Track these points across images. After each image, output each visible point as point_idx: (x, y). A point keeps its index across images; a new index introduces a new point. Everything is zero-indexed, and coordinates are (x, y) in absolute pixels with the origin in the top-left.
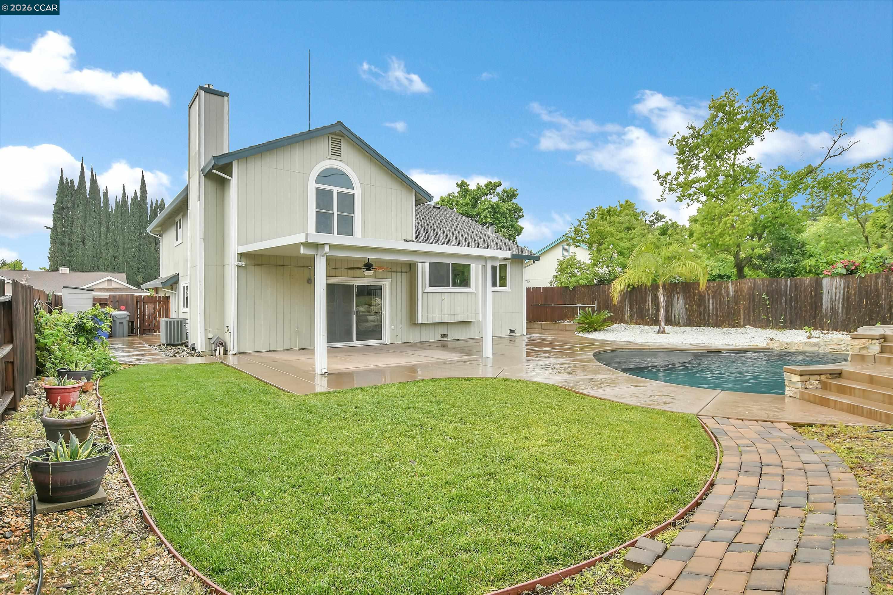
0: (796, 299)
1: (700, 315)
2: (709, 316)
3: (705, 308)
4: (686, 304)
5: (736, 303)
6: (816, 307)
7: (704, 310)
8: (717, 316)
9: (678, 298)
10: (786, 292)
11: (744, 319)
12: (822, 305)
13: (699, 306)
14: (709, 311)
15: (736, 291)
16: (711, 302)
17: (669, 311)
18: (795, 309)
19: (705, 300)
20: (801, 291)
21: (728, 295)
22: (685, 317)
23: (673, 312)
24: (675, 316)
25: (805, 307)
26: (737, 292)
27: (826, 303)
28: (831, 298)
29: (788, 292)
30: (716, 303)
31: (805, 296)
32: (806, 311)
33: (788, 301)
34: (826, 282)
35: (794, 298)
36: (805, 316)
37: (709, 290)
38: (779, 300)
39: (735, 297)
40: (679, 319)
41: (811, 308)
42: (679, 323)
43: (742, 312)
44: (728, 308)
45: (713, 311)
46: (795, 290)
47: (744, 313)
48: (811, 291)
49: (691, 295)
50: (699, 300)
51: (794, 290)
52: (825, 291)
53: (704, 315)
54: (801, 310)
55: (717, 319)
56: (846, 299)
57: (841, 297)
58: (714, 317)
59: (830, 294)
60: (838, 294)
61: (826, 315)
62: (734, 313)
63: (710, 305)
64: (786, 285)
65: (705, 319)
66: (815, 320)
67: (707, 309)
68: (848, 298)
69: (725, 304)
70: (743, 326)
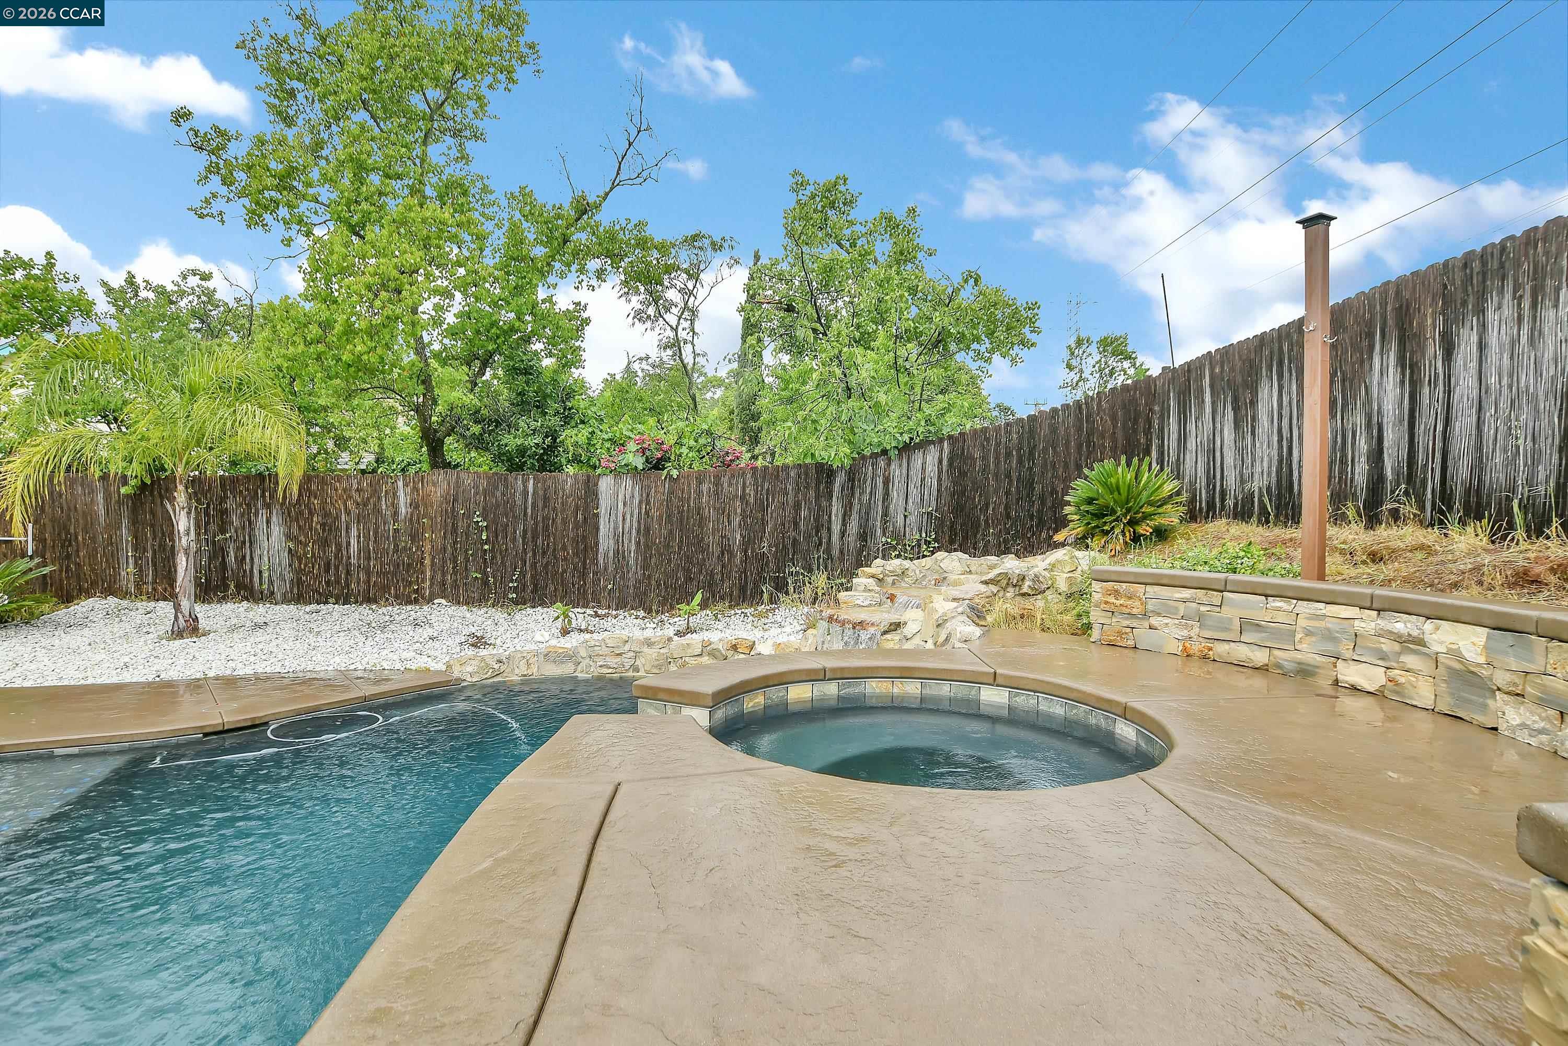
0: (546, 528)
1: (327, 571)
2: (348, 573)
3: (339, 549)
4: (289, 537)
5: (414, 538)
6: (586, 550)
7: (336, 557)
8: (368, 573)
9: (269, 522)
10: (526, 509)
11: (432, 580)
12: (597, 544)
13: (325, 543)
14: (349, 558)
15: (414, 505)
16: (354, 532)
17: (244, 557)
18: (544, 553)
19: (338, 529)
20: (554, 509)
21: (396, 514)
22: (288, 576)
23: (256, 560)
24: (260, 572)
25: (564, 548)
26: (417, 507)
27: (605, 543)
28: (616, 528)
29: (529, 511)
30: (367, 538)
31: (564, 522)
32: (565, 559)
33: (529, 535)
34: (605, 485)
35: (540, 528)
36: (565, 571)
37: (350, 497)
38: (510, 529)
39: (411, 519)
40: (271, 582)
41: (576, 554)
42: (272, 593)
43: (427, 562)
44: (396, 550)
45: (359, 558)
46: (545, 506)
47: (433, 564)
48: (577, 508)
49: (301, 513)
50: (323, 525)
51: (540, 504)
52: (603, 510)
53: (337, 568)
54: (555, 557)
55: (369, 582)
56: (645, 531)
57: (635, 525)
58: (361, 575)
59: (613, 516)
60: (628, 517)
61: (606, 569)
62: (408, 565)
63: (352, 541)
64: (525, 492)
65: (338, 582)
66: (585, 583)
67: (345, 553)
68: (647, 530)
69: (388, 538)
70: (431, 600)
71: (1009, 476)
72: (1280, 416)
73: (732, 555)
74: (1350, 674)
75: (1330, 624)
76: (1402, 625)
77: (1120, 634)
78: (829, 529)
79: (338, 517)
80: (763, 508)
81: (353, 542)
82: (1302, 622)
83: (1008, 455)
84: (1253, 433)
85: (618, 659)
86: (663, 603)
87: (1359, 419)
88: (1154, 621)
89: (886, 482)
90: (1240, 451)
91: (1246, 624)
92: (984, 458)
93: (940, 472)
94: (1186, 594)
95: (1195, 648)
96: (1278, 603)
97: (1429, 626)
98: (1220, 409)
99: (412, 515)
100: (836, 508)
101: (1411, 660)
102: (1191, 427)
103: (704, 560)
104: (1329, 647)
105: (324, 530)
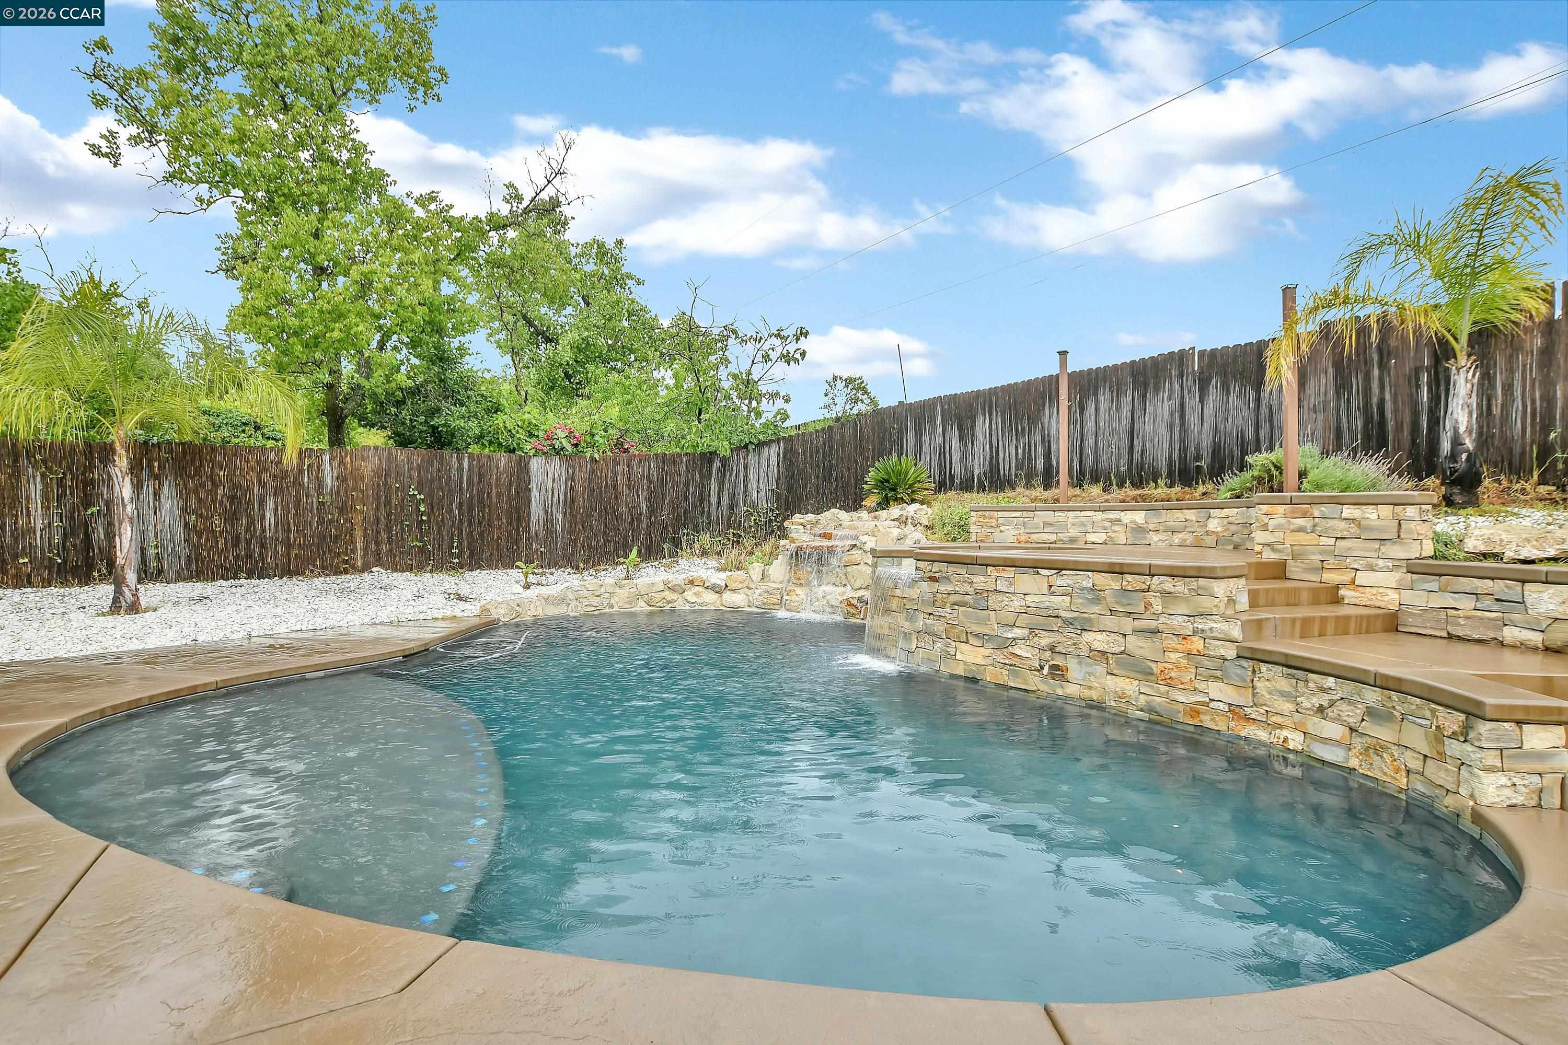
0: (481, 502)
1: (236, 545)
2: (263, 546)
3: (251, 522)
4: (185, 510)
5: (342, 510)
6: (519, 519)
7: (248, 530)
8: (289, 546)
9: (157, 494)
10: (461, 483)
11: (365, 549)
12: (529, 514)
13: (232, 517)
14: (264, 531)
15: (341, 478)
16: (270, 504)
18: (480, 523)
19: (250, 502)
20: (490, 485)
21: (320, 486)
22: (184, 552)
25: (499, 518)
26: (344, 480)
27: (536, 511)
28: (545, 501)
29: (465, 485)
30: (286, 509)
31: (499, 495)
32: (500, 528)
33: (465, 507)
34: (536, 465)
35: (475, 501)
36: (499, 538)
37: (265, 469)
38: (446, 502)
39: (338, 493)
40: (159, 558)
41: (510, 523)
42: (160, 571)
43: (358, 533)
44: (321, 522)
45: (276, 531)
46: (480, 481)
47: (365, 535)
48: (510, 484)
49: (202, 485)
50: (232, 499)
51: (476, 480)
52: (533, 485)
53: (248, 543)
54: (490, 526)
55: (289, 554)
56: (570, 502)
57: (562, 498)
58: (279, 548)
59: (543, 491)
60: (556, 492)
61: (537, 534)
62: (336, 536)
63: (267, 515)
64: (461, 468)
65: (249, 556)
66: (518, 547)
67: (258, 526)
68: (573, 501)
69: (311, 511)
70: (366, 568)
71: (818, 466)
72: (991, 435)
73: (640, 521)
74: (1091, 538)
75: (1083, 519)
76: (1112, 515)
77: (986, 536)
78: (709, 501)
79: (249, 489)
80: (663, 484)
81: (269, 515)
82: (1070, 520)
83: (817, 452)
84: (973, 444)
85: (598, 599)
88: (1002, 528)
89: (746, 468)
90: (964, 453)
91: (1046, 524)
92: (804, 453)
93: (778, 461)
94: (1018, 514)
95: (1023, 538)
96: (1060, 514)
97: (1123, 514)
98: (948, 429)
99: (339, 487)
100: (714, 486)
101: (1116, 528)
102: (926, 438)
103: (619, 525)
104: (1083, 529)
105: (232, 503)
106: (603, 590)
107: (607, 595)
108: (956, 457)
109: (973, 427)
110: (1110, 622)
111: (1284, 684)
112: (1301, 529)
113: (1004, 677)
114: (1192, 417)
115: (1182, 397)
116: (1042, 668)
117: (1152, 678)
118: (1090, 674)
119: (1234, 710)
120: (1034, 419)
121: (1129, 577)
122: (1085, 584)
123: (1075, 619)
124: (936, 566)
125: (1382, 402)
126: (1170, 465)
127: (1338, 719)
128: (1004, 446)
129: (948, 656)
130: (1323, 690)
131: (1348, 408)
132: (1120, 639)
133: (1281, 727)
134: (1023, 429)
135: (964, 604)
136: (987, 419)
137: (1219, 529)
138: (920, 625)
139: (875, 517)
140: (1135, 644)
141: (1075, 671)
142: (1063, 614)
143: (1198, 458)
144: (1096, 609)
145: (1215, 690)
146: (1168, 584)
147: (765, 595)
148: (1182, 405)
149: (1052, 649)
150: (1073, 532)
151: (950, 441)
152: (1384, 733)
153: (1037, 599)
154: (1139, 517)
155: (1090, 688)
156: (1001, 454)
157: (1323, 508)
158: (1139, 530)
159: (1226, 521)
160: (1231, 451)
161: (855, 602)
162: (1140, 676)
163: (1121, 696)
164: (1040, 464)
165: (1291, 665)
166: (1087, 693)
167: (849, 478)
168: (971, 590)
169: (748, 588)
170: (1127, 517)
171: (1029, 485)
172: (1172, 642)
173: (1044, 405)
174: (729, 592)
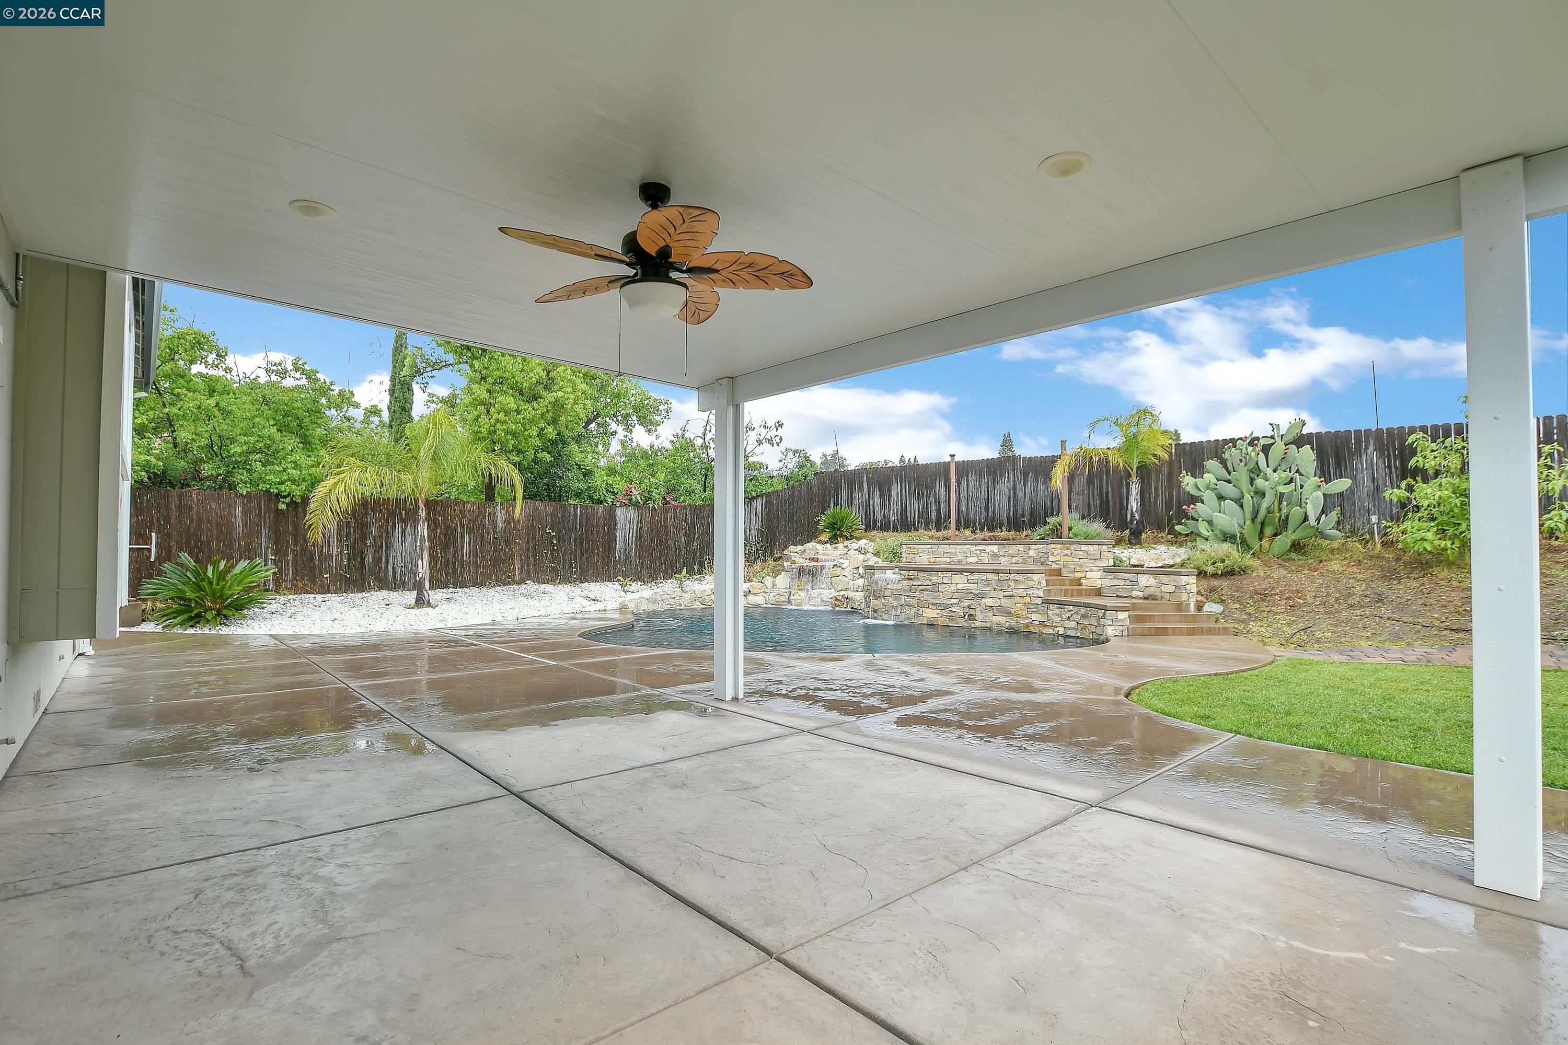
0: (587, 537)
1: (447, 565)
2: (462, 566)
3: (456, 551)
5: (507, 543)
6: (609, 549)
7: (454, 556)
8: (477, 567)
9: (403, 532)
10: (576, 525)
11: (521, 569)
12: (615, 545)
13: (445, 547)
14: (463, 556)
15: (507, 522)
16: (467, 539)
17: (381, 558)
18: (587, 551)
19: (455, 537)
20: (593, 526)
21: (495, 526)
23: (391, 560)
24: (394, 568)
25: (598, 548)
26: (509, 523)
27: (619, 544)
28: (625, 536)
29: (578, 526)
30: (476, 542)
31: (598, 533)
32: (598, 554)
33: (578, 541)
34: (619, 512)
35: (584, 536)
36: (598, 561)
37: (464, 516)
38: (567, 537)
39: (505, 531)
40: (403, 575)
41: (604, 550)
42: (404, 583)
43: (517, 558)
44: (495, 551)
45: (470, 557)
46: (587, 524)
47: (521, 560)
48: (604, 526)
50: (445, 535)
51: (584, 523)
52: (618, 526)
53: (454, 565)
54: (593, 553)
55: (477, 572)
56: (639, 537)
57: (635, 535)
58: (471, 568)
59: (624, 530)
60: (631, 530)
61: (620, 559)
62: (504, 560)
63: (465, 545)
64: (576, 514)
65: (454, 573)
66: (609, 568)
67: (460, 553)
68: (641, 537)
69: (490, 543)
70: (521, 582)
71: (785, 512)
72: (901, 496)
73: (680, 550)
74: (970, 560)
75: (965, 550)
76: (980, 547)
77: (912, 559)
79: (456, 529)
80: (694, 525)
81: (466, 546)
82: (958, 550)
83: (785, 503)
84: (889, 501)
85: (673, 600)
86: (649, 578)
87: (932, 500)
88: (920, 554)
90: (883, 506)
91: (944, 552)
92: (777, 503)
93: (762, 508)
94: (929, 546)
95: (932, 560)
96: (952, 546)
98: (872, 490)
99: (505, 528)
101: (983, 554)
102: (856, 495)
104: (966, 555)
105: (445, 538)
106: (675, 594)
107: (678, 598)
108: (877, 509)
109: (890, 490)
110: (993, 594)
111: (1057, 611)
112: (1066, 555)
113: (946, 622)
114: (1020, 493)
115: (1014, 481)
116: (965, 616)
117: (1011, 615)
118: (986, 616)
119: (1042, 624)
120: (930, 488)
121: (1001, 575)
122: (983, 578)
123: (979, 593)
124: (911, 573)
125: (1107, 491)
126: (1008, 519)
127: (1074, 620)
128: (910, 503)
129: (918, 615)
130: (1069, 611)
131: (1093, 494)
132: (998, 600)
133: (1057, 627)
134: (923, 494)
135: (927, 590)
136: (899, 485)
137: (1035, 555)
138: (902, 602)
139: (835, 548)
140: (1004, 602)
141: (979, 616)
142: (974, 591)
143: (1023, 516)
144: (988, 588)
145: (1035, 617)
146: (1017, 577)
147: (777, 596)
148: (1015, 486)
149: (969, 607)
150: (960, 557)
151: (874, 498)
152: (1086, 622)
153: (962, 586)
154: (995, 548)
155: (986, 622)
156: (908, 508)
157: (1074, 546)
158: (995, 555)
159: (1037, 551)
160: (1040, 513)
161: (840, 598)
162: (1006, 615)
163: (999, 624)
164: (933, 515)
165: (1060, 604)
166: (985, 625)
167: (804, 521)
168: (930, 583)
169: (765, 592)
170: (989, 548)
171: (927, 528)
172: (1018, 600)
173: (936, 479)
174: (751, 595)
